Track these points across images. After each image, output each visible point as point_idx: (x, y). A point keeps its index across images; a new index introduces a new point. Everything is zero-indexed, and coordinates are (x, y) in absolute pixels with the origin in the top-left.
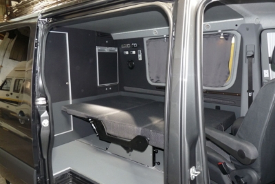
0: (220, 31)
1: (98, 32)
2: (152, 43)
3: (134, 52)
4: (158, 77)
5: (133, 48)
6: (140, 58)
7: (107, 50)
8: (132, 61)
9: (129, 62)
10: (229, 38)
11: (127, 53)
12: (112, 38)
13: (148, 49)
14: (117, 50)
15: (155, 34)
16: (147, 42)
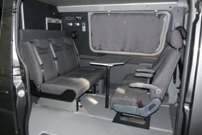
0: (156, 11)
1: (47, 4)
2: (95, 17)
3: (78, 24)
4: (100, 46)
5: (78, 21)
6: (84, 29)
7: (53, 21)
8: (75, 32)
9: (73, 32)
10: (162, 17)
11: (71, 24)
12: (57, 10)
13: (91, 22)
14: (61, 22)
15: (101, 10)
16: (91, 16)
